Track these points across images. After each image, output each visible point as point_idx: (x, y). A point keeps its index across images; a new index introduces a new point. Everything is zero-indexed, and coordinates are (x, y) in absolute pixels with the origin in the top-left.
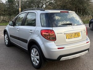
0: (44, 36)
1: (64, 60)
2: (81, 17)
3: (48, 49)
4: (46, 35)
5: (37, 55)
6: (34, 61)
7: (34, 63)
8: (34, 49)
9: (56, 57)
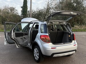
0: (43, 40)
1: (56, 56)
2: (79, 26)
3: (45, 48)
4: (43, 39)
5: (38, 53)
6: (36, 57)
7: (35, 58)
8: (36, 48)
9: (50, 54)
